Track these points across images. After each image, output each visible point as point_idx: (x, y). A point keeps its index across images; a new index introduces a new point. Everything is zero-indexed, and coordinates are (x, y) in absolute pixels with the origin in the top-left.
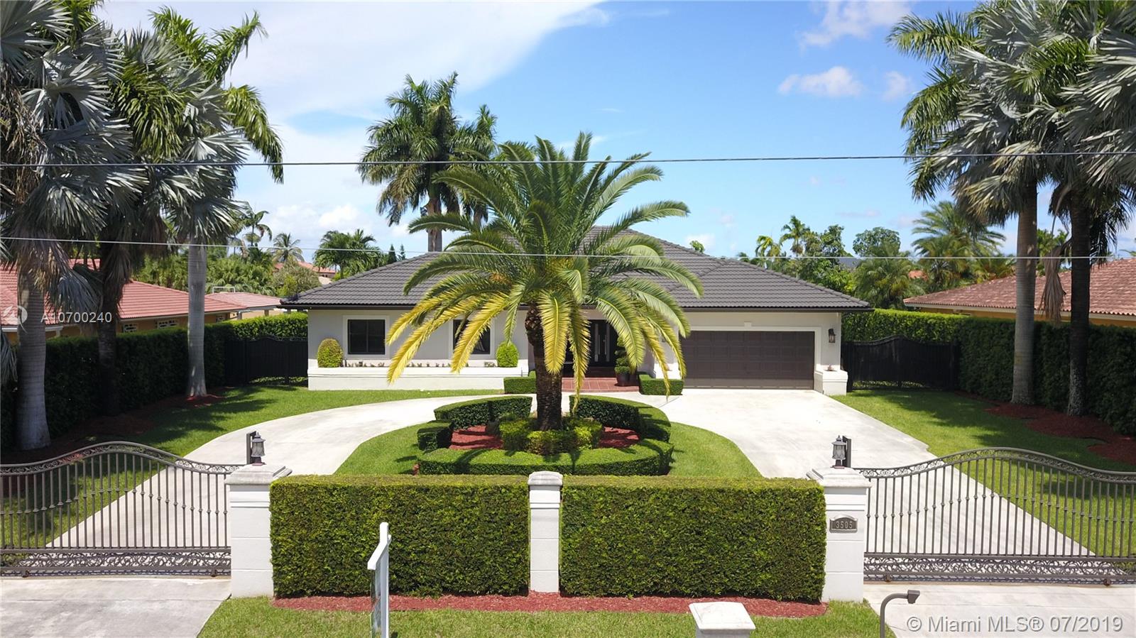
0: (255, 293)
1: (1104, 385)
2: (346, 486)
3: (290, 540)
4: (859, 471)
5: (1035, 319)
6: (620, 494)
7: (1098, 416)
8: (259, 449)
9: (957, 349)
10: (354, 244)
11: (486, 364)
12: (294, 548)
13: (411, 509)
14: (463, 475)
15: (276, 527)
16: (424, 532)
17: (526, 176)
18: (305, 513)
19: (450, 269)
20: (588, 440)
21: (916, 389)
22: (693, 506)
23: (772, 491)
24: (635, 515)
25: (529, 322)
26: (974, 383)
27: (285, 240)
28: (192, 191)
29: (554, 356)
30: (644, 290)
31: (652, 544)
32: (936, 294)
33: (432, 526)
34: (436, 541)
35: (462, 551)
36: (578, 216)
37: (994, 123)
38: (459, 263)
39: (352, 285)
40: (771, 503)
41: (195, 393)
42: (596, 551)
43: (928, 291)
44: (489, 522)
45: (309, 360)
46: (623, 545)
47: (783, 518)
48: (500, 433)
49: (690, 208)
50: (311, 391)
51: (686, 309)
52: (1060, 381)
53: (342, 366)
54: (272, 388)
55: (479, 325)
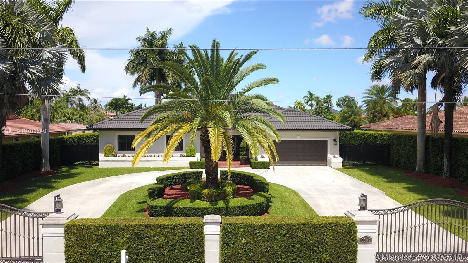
0: (80, 124)
1: (460, 164)
2: (106, 225)
3: (75, 255)
4: (370, 211)
5: (426, 134)
6: (252, 227)
7: (457, 177)
8: (60, 205)
9: (388, 147)
10: (122, 102)
11: (181, 155)
12: (78, 259)
13: (141, 236)
14: (169, 217)
15: (68, 247)
16: (148, 249)
17: (202, 64)
18: (84, 240)
19: (163, 111)
20: (231, 193)
21: (370, 165)
22: (290, 233)
23: (330, 224)
24: (260, 238)
25: (202, 136)
26: (397, 162)
27: (95, 101)
28: (39, 74)
29: (216, 153)
30: (258, 121)
31: (269, 253)
32: (374, 124)
33: (152, 245)
34: (155, 253)
35: (168, 258)
36: (226, 85)
37: (411, 46)
38: (168, 107)
39: (120, 119)
40: (330, 230)
41: (44, 170)
42: (239, 257)
43: (370, 122)
44: (183, 243)
45: (100, 154)
46: (254, 254)
47: (336, 238)
48: (188, 190)
49: (279, 80)
50: (100, 168)
51: (279, 130)
52: (438, 162)
53: (115, 156)
54: (82, 166)
55: (178, 138)
